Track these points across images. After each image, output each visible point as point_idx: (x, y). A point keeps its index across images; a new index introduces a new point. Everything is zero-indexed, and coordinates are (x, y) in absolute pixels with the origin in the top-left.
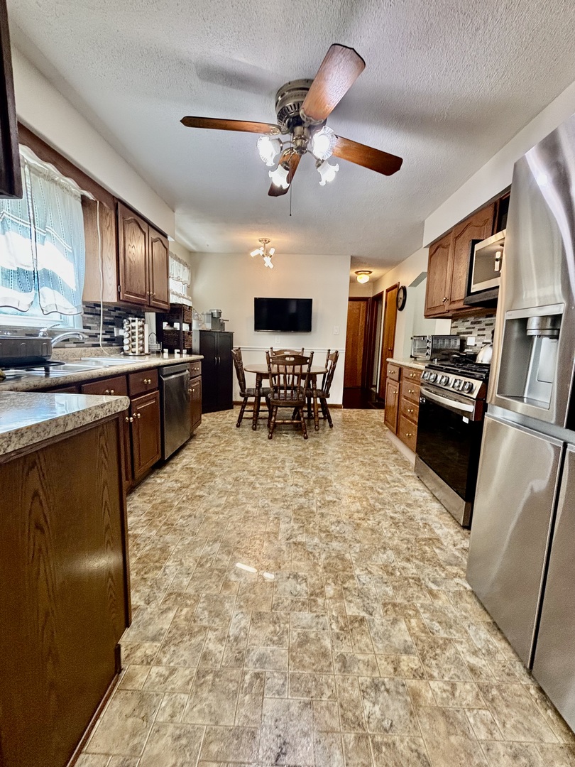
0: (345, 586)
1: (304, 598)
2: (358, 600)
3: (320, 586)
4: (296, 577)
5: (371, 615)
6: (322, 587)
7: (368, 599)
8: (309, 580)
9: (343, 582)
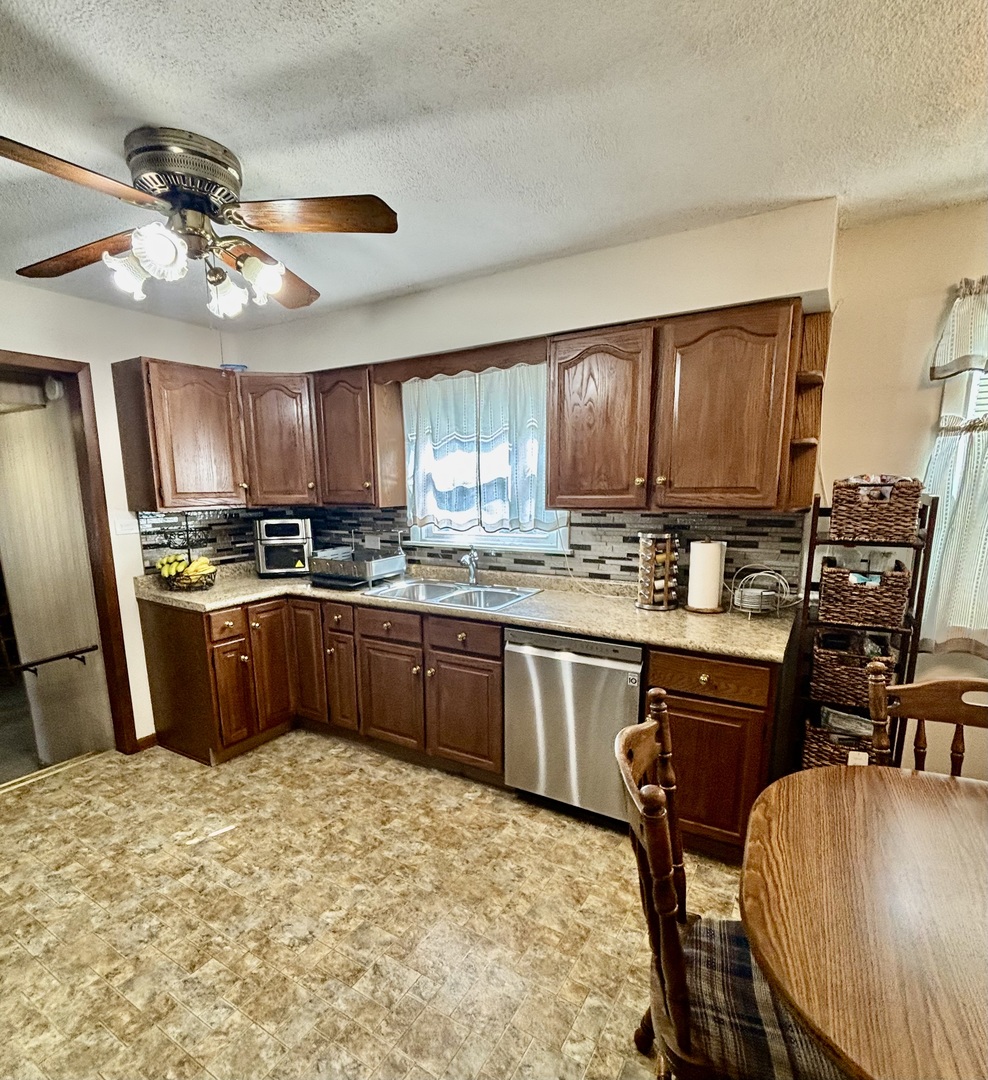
0: (238, 983)
1: (272, 933)
2: (210, 982)
3: (268, 956)
4: (305, 941)
5: (185, 981)
6: (265, 958)
7: (199, 995)
8: (287, 951)
9: (245, 984)
